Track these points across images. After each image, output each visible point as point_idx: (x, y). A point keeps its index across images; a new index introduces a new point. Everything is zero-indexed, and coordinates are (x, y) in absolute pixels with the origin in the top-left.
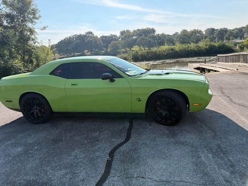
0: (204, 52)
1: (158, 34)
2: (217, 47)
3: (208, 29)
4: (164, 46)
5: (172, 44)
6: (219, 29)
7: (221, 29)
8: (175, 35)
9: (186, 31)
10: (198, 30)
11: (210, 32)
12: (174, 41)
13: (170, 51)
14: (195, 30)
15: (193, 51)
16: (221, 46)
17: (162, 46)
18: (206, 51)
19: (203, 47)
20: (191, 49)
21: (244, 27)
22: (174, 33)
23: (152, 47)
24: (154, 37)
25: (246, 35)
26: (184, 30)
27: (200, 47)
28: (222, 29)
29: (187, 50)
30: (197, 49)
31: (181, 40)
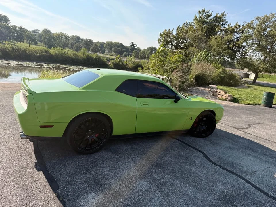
0: (81, 61)
1: (14, 25)
2: (94, 59)
3: (74, 36)
4: (22, 42)
5: (33, 43)
6: (85, 39)
7: (87, 40)
8: (35, 32)
9: (49, 31)
10: (65, 34)
11: (75, 39)
12: (35, 39)
13: (44, 53)
14: (62, 33)
15: (70, 58)
17: (19, 43)
18: (84, 60)
19: (80, 56)
21: (105, 43)
22: (34, 30)
23: (4, 40)
24: (8, 28)
25: (106, 51)
26: (46, 30)
27: (78, 55)
28: (88, 40)
29: (64, 55)
30: (75, 57)
31: (46, 40)
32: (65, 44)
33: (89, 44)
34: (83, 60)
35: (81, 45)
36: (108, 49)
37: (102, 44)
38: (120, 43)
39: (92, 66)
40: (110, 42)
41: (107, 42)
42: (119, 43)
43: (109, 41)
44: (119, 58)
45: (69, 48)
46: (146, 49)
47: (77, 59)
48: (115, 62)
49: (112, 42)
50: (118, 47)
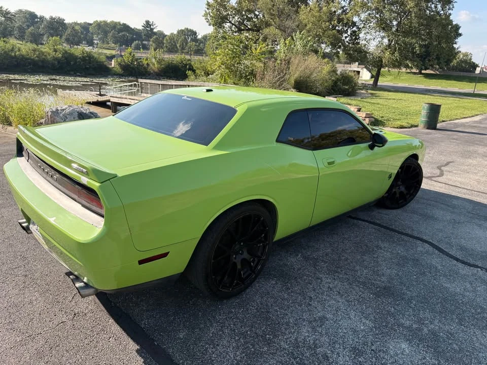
0: (53, 65)
2: (80, 58)
3: (21, 11)
6: (47, 17)
7: (52, 18)
11: (25, 17)
15: (27, 59)
16: (87, 58)
18: (59, 62)
19: (49, 54)
20: (23, 56)
21: (90, 24)
25: (96, 40)
27: (43, 53)
28: (54, 19)
29: (13, 54)
30: (37, 57)
32: (5, 29)
33: (57, 26)
34: (56, 62)
35: (41, 31)
36: (99, 37)
37: (86, 27)
38: (121, 23)
39: (78, 74)
40: (101, 22)
41: (95, 22)
42: (119, 23)
43: (99, 20)
44: (131, 54)
45: (16, 38)
46: (175, 33)
47: (44, 61)
48: (124, 62)
49: (105, 22)
50: (120, 31)
